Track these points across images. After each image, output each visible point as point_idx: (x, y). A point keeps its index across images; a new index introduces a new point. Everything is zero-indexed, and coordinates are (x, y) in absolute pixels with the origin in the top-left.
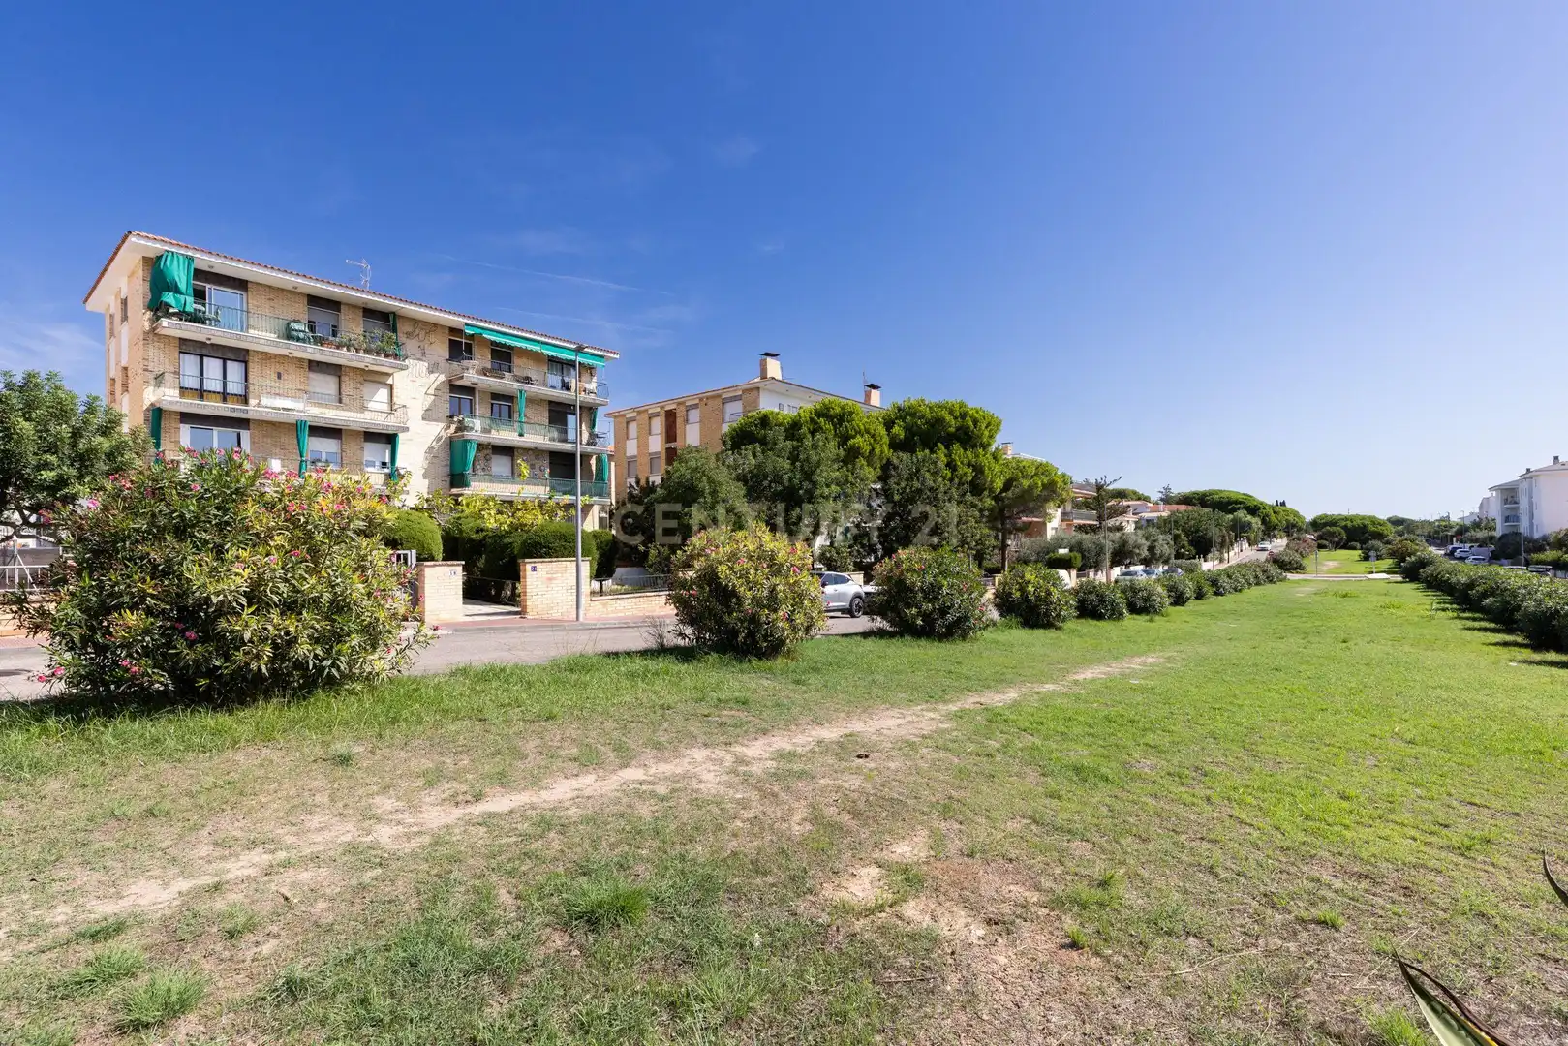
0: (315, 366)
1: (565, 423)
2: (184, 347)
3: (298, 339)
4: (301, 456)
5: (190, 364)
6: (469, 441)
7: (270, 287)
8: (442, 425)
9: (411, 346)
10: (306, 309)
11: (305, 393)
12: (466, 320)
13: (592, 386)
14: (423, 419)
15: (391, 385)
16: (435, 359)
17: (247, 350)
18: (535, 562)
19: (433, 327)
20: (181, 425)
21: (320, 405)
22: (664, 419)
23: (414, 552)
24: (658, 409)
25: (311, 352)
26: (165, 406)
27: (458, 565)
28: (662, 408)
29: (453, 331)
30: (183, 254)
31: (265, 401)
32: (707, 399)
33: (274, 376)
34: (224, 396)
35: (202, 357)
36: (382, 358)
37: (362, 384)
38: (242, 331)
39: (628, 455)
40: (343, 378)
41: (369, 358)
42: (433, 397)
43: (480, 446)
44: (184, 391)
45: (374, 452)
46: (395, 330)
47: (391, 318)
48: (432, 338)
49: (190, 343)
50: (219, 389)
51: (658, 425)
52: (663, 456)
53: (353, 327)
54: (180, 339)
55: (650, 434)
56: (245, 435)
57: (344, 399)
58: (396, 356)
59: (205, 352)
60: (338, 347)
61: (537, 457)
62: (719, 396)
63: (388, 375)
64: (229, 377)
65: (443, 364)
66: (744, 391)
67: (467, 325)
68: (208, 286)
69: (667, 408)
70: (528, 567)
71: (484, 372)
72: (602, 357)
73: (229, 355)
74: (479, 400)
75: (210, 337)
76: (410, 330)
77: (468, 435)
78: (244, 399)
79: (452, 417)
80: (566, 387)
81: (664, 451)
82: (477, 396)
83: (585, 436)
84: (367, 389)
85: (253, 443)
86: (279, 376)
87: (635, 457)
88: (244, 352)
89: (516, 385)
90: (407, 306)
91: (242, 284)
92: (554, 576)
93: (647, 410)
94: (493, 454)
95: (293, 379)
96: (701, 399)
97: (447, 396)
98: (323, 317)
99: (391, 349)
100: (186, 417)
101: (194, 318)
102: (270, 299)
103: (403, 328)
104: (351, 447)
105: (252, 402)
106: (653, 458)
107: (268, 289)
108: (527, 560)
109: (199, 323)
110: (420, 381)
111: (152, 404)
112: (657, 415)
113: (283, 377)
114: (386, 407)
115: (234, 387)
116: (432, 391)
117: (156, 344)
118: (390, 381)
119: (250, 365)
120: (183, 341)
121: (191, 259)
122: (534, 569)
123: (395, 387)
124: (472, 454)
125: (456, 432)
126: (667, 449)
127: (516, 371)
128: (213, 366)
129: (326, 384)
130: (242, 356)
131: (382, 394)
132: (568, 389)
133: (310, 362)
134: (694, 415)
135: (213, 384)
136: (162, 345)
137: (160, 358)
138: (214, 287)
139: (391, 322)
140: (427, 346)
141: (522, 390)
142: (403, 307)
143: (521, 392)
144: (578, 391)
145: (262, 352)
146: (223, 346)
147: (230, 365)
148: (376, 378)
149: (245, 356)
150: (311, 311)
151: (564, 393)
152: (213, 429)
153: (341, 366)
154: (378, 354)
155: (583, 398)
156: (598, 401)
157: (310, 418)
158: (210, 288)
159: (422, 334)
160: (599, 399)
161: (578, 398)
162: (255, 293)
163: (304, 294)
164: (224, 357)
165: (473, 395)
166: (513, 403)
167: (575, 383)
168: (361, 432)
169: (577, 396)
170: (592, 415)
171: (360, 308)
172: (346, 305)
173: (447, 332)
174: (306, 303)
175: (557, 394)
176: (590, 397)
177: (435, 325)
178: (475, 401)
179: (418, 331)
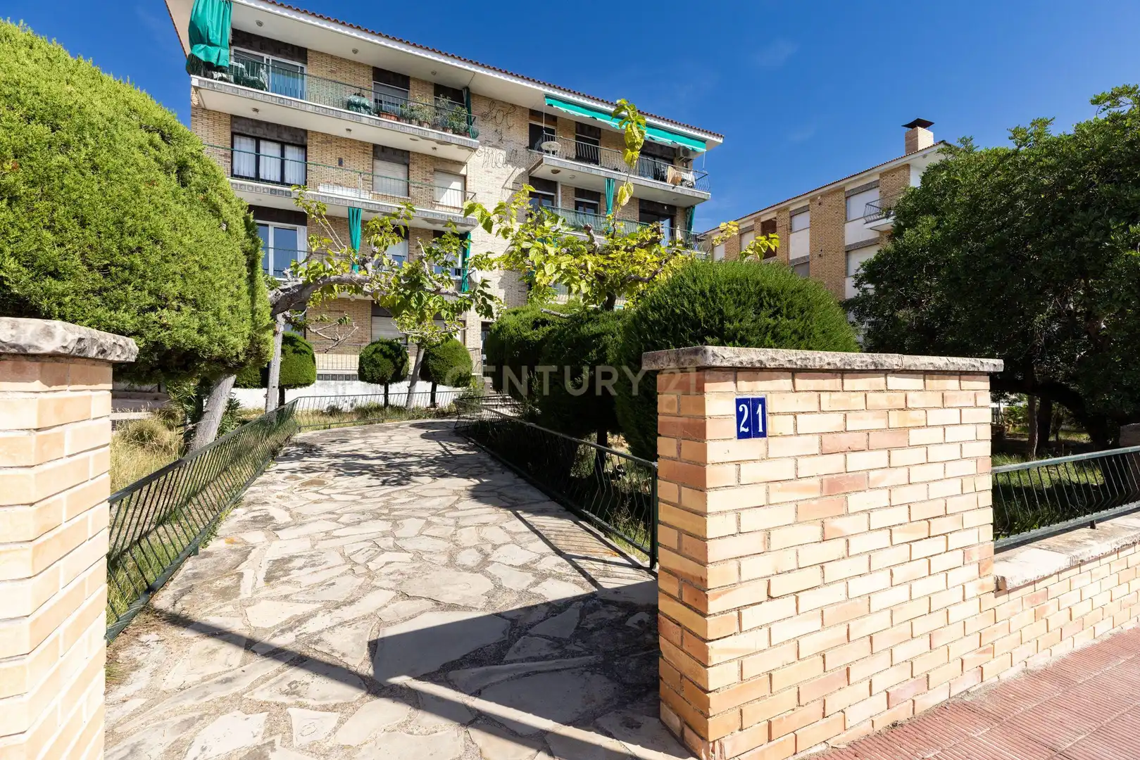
0: (381, 152)
2: (236, 125)
5: (245, 145)
7: (332, 57)
9: (485, 127)
10: (371, 84)
11: (369, 182)
12: (546, 90)
13: (689, 177)
15: (465, 177)
16: (513, 146)
17: (306, 131)
19: (510, 108)
21: (386, 199)
22: (759, 232)
24: (752, 223)
29: (534, 114)
31: (323, 190)
32: (822, 196)
33: (336, 163)
34: (282, 186)
35: (258, 140)
36: (449, 134)
37: (431, 174)
38: (296, 97)
40: (411, 167)
41: (435, 134)
42: (511, 192)
46: (467, 106)
47: (465, 93)
48: (511, 121)
49: (243, 121)
50: (277, 177)
53: (421, 100)
54: (232, 116)
56: (302, 231)
57: (412, 190)
58: (466, 133)
59: (259, 133)
60: (399, 119)
62: (842, 189)
63: (462, 164)
65: (522, 151)
66: (882, 175)
67: (548, 97)
68: (266, 56)
69: (764, 219)
71: (567, 159)
72: (704, 141)
73: (285, 137)
74: (562, 192)
76: (486, 110)
80: (660, 176)
82: (560, 195)
84: (439, 180)
86: (340, 162)
88: (302, 134)
89: (603, 172)
90: (480, 71)
91: (301, 53)
95: (357, 167)
96: (812, 200)
97: (526, 191)
98: (390, 95)
99: (461, 125)
102: (330, 70)
103: (479, 108)
105: (311, 191)
107: (329, 59)
110: (496, 172)
112: (750, 229)
113: (345, 163)
114: (457, 202)
115: (293, 176)
116: (510, 185)
117: (205, 121)
118: (463, 172)
119: (309, 149)
120: (235, 119)
121: (228, 2)
123: (468, 178)
127: (603, 160)
128: (270, 150)
129: (391, 173)
130: (294, 138)
131: (455, 186)
132: (664, 179)
133: (375, 146)
134: (802, 221)
135: (270, 171)
136: (211, 122)
138: (271, 58)
139: (465, 100)
140: (504, 131)
141: (609, 179)
142: (474, 73)
143: (609, 182)
144: (674, 182)
145: (322, 134)
146: (279, 126)
147: (289, 150)
148: (448, 168)
149: (302, 138)
150: (377, 86)
151: (658, 184)
152: (267, 225)
153: (409, 152)
154: (445, 129)
155: (679, 192)
156: (696, 195)
157: (364, 205)
158: (268, 60)
159: (500, 116)
160: (697, 193)
161: (674, 190)
162: (315, 63)
163: (369, 66)
164: (280, 140)
165: (555, 191)
166: (599, 201)
167: (670, 172)
168: (430, 231)
169: (673, 188)
170: (689, 216)
171: (431, 84)
172: (415, 79)
173: (528, 115)
174: (371, 77)
175: (650, 185)
176: (688, 192)
177: (514, 106)
178: (557, 196)
179: (494, 113)
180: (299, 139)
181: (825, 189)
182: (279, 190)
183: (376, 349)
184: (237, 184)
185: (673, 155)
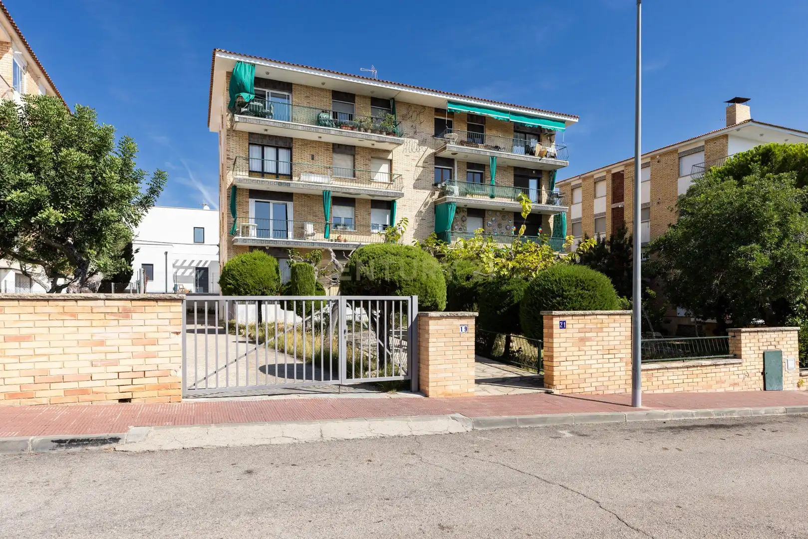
0: (338, 148)
1: (527, 185)
2: (252, 139)
3: (325, 125)
4: (326, 220)
5: (256, 151)
6: (450, 203)
7: (307, 87)
8: (428, 192)
9: (405, 126)
10: (331, 102)
11: (329, 169)
12: (448, 98)
13: (552, 150)
14: (415, 187)
15: (391, 161)
16: (424, 136)
17: (292, 139)
18: (564, 315)
19: (421, 108)
20: (250, 200)
21: (340, 179)
22: (610, 181)
23: (416, 298)
24: (604, 174)
25: (334, 135)
26: (240, 185)
27: (471, 317)
28: (608, 171)
29: (439, 111)
30: (249, 63)
31: (303, 177)
32: (660, 156)
33: (309, 157)
34: (277, 175)
35: (263, 146)
36: (384, 136)
37: (370, 160)
38: (289, 121)
39: (572, 218)
40: (356, 157)
41: (375, 136)
42: (422, 169)
43: (459, 210)
44: (251, 173)
45: (378, 217)
46: (393, 113)
47: (392, 102)
48: (422, 118)
49: (256, 136)
50: (274, 171)
51: (603, 189)
52: (609, 216)
53: (364, 113)
54: (249, 132)
55: (595, 197)
56: (290, 205)
57: (357, 173)
58: (394, 133)
59: (265, 142)
60: (352, 129)
61: (503, 218)
62: (676, 151)
63: (389, 152)
64: (280, 159)
65: (430, 138)
66: (707, 142)
67: (450, 102)
68: (267, 91)
69: (614, 171)
70: (556, 322)
71: (462, 143)
72: (563, 122)
73: (281, 144)
74: (458, 166)
75: (266, 128)
76: (405, 112)
77: (449, 198)
78: (290, 176)
79: (436, 185)
80: (530, 151)
81: (610, 211)
82: (456, 168)
83: (545, 197)
84: (373, 165)
85: (295, 211)
86: (313, 157)
87: (580, 219)
88: (290, 141)
89: (489, 153)
90: (404, 90)
91: (287, 86)
92: (588, 335)
93: (592, 176)
94: (468, 216)
95: (323, 159)
96: (653, 158)
97: (432, 168)
98: (343, 108)
99: (391, 128)
100: (253, 193)
101: (257, 113)
102: (307, 97)
103: (401, 111)
104: (362, 212)
105: (295, 179)
106: (598, 219)
107: (306, 89)
108: (555, 313)
109: (258, 116)
110: (412, 155)
111: (232, 184)
112: (602, 179)
113: (316, 158)
114: (386, 178)
115: (284, 169)
116: (421, 164)
117: (235, 138)
118: (390, 157)
119: (294, 150)
120: (251, 134)
121: (254, 65)
122: (563, 325)
123: (393, 162)
124: (452, 214)
125: (439, 197)
126: (613, 209)
127: (488, 142)
128: (270, 152)
129: (343, 162)
130: (285, 143)
131: (385, 167)
132: (532, 153)
133: (334, 145)
134: (645, 173)
135: (270, 167)
136: (238, 139)
137: (238, 148)
138: (271, 91)
139: (392, 107)
140: (417, 125)
141: (493, 158)
144: (541, 155)
145: (302, 139)
146: (276, 137)
147: (281, 151)
148: (380, 155)
149: (290, 143)
150: (335, 103)
151: (529, 158)
152: (269, 202)
153: (355, 146)
154: (381, 133)
155: (545, 162)
156: (558, 164)
157: (332, 188)
158: (268, 93)
159: (415, 115)
160: (558, 162)
161: (540, 162)
162: (297, 92)
163: (329, 90)
164: (277, 145)
165: (453, 165)
166: (485, 171)
167: (538, 148)
168: (368, 200)
169: (540, 160)
170: (552, 178)
171: (369, 98)
172: (359, 96)
173: (433, 112)
174: (331, 97)
175: (522, 159)
176: (551, 161)
177: (424, 107)
178: (454, 170)
179: (411, 114)
180: (288, 144)
181: (663, 150)
185: (539, 134)
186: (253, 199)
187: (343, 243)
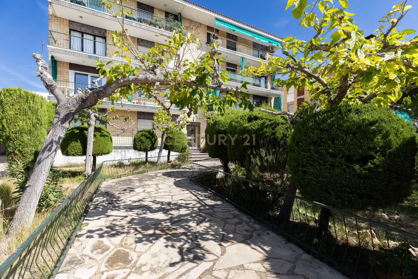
0: (141, 42)
2: (71, 26)
10: (137, 10)
12: (216, 16)
17: (106, 30)
20: (70, 71)
25: (135, 26)
29: (209, 28)
35: (82, 33)
41: (167, 32)
46: (180, 22)
47: (179, 17)
48: (199, 30)
49: (75, 24)
51: (293, 89)
52: (296, 103)
54: (69, 21)
55: (288, 93)
59: (83, 30)
64: (97, 45)
65: (204, 45)
67: (217, 19)
73: (97, 33)
76: (188, 25)
81: (296, 100)
83: (269, 85)
88: (104, 31)
89: (240, 55)
90: (187, 4)
98: (145, 16)
100: (73, 66)
103: (185, 24)
106: (290, 105)
110: (193, 53)
117: (56, 22)
119: (107, 39)
120: (71, 22)
126: (298, 99)
130: (100, 33)
132: (265, 59)
133: (138, 39)
136: (59, 23)
137: (59, 31)
139: (179, 19)
142: (184, 5)
143: (243, 59)
146: (93, 27)
147: (98, 39)
149: (104, 33)
150: (139, 11)
152: (87, 75)
153: (154, 42)
159: (194, 28)
163: (135, 2)
164: (93, 34)
166: (236, 68)
167: (267, 56)
170: (273, 77)
171: (163, 11)
172: (156, 8)
173: (206, 28)
174: (136, 6)
177: (200, 24)
179: (192, 26)
180: (102, 33)
182: (93, 56)
183: (142, 134)
184: (71, 52)
186: (73, 71)
187: (143, 105)
